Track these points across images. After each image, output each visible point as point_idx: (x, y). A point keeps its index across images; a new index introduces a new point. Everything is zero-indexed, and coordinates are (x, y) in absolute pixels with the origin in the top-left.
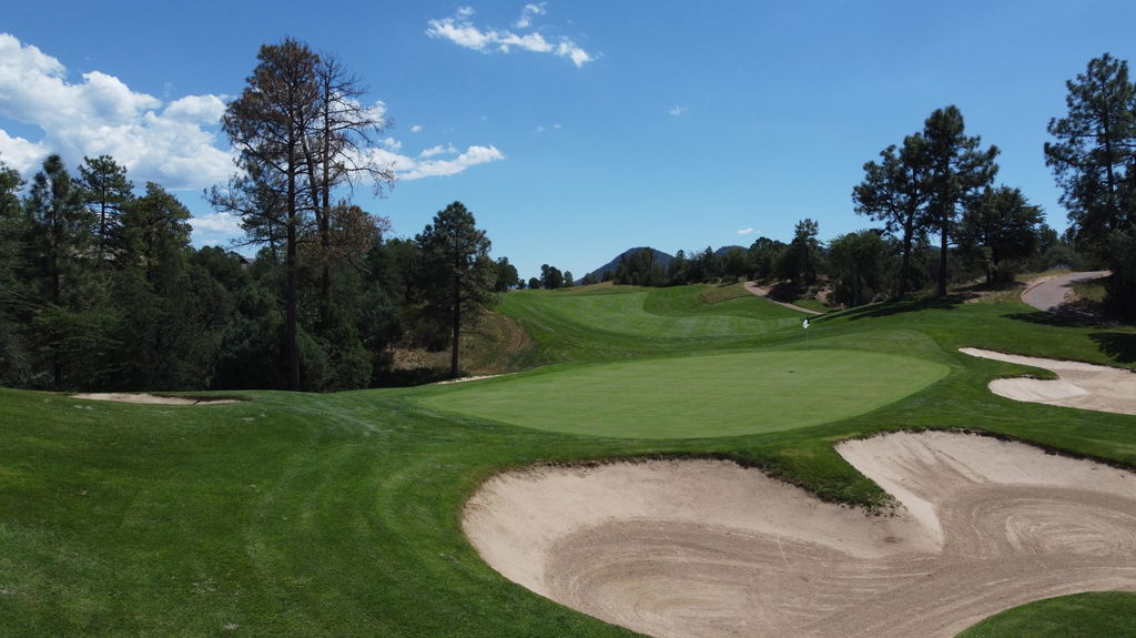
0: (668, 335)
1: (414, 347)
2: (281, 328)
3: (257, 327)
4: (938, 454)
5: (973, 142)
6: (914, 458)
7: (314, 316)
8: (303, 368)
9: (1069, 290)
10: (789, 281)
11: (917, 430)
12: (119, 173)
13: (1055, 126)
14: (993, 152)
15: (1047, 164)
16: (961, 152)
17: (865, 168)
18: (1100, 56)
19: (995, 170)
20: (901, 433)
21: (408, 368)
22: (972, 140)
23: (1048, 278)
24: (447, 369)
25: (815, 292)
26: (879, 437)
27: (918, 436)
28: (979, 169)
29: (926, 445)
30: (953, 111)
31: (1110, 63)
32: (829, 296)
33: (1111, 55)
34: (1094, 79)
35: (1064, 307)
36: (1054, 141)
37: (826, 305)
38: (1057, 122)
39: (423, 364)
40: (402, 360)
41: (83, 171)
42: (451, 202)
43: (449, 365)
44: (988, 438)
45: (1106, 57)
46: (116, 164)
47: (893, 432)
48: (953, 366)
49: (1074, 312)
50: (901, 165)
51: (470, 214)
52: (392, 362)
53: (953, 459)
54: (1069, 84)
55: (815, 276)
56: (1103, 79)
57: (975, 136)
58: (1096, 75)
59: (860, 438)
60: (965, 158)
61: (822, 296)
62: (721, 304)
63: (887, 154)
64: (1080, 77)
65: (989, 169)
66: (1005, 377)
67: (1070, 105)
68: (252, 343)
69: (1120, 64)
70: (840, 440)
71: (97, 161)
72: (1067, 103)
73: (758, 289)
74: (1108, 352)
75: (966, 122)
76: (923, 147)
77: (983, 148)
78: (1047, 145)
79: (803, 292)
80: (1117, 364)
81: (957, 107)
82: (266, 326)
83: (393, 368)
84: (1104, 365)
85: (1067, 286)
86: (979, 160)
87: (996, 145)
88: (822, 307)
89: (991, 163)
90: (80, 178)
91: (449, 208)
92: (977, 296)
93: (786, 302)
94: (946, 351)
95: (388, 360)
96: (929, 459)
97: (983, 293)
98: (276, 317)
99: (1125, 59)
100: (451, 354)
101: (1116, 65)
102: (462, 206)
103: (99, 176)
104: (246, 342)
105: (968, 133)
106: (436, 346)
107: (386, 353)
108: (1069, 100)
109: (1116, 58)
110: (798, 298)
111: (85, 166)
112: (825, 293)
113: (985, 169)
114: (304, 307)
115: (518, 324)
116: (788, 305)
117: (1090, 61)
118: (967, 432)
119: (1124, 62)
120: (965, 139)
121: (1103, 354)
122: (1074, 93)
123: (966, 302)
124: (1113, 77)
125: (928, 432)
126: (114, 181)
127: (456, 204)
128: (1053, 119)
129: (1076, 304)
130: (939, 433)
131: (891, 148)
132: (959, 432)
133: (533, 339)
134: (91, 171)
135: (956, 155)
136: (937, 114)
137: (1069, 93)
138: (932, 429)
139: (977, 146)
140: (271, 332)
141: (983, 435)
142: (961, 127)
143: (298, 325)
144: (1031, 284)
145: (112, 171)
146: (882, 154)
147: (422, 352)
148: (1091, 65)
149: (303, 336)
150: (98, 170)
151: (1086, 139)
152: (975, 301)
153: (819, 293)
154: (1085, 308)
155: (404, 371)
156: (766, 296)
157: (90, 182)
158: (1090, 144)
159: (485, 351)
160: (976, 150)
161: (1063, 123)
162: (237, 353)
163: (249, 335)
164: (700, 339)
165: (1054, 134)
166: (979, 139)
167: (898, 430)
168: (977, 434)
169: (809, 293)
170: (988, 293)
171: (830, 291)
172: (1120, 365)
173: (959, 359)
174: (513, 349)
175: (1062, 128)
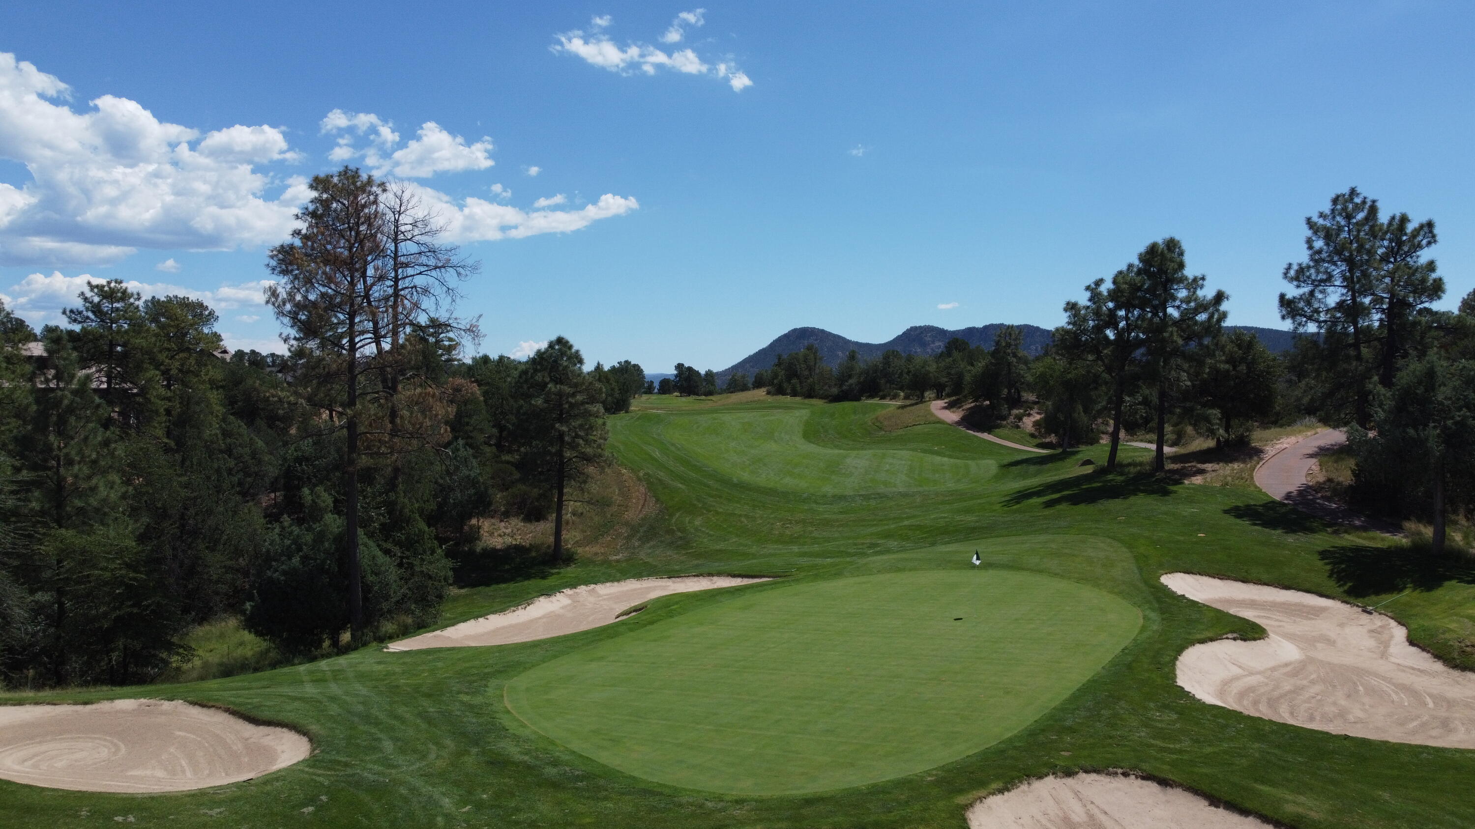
0: (828, 489)
1: (506, 515)
2: (338, 539)
3: (309, 538)
4: (1090, 806)
5: (1196, 283)
6: (1061, 815)
7: (379, 517)
8: (367, 589)
9: (1313, 463)
10: (988, 402)
11: (1069, 773)
12: (132, 300)
13: (1292, 273)
14: (1220, 297)
15: (1283, 318)
16: (1183, 294)
17: (1066, 310)
18: (1345, 190)
19: (1224, 315)
20: (1050, 779)
21: (499, 547)
22: (1195, 280)
23: (1292, 439)
24: (549, 547)
25: (1020, 418)
26: (1024, 787)
27: (1070, 781)
28: (1202, 317)
29: (1077, 794)
30: (1172, 245)
31: (1358, 200)
32: (1036, 424)
33: (1359, 190)
34: (1338, 218)
35: (1304, 492)
36: (1292, 291)
37: (1032, 436)
38: (1295, 267)
39: (518, 540)
40: (492, 534)
41: (86, 299)
42: (553, 338)
43: (552, 539)
44: (1149, 783)
45: (1353, 192)
46: (129, 291)
47: (1040, 777)
48: (1147, 612)
49: (1313, 501)
50: (1111, 305)
51: (577, 352)
52: (479, 538)
53: (1106, 813)
54: (1309, 221)
55: (1020, 397)
56: (1349, 217)
57: (1199, 274)
58: (1340, 214)
59: (1001, 791)
60: (1187, 300)
61: (1028, 423)
62: (901, 432)
63: (1093, 290)
64: (1322, 215)
65: (1216, 316)
66: (1202, 641)
67: (1310, 247)
68: (305, 559)
69: (1369, 204)
70: (976, 800)
71: (103, 286)
72: (1306, 246)
73: (947, 412)
74: (1339, 580)
75: (1187, 259)
76: (1135, 288)
77: (1207, 292)
78: (1282, 297)
79: (1004, 418)
80: (1347, 599)
81: (1177, 237)
82: (320, 538)
83: (479, 547)
84: (1333, 598)
85: (1311, 456)
86: (1202, 306)
87: (1223, 289)
88: (1028, 438)
89: (1218, 310)
90: (81, 308)
91: (551, 345)
92: (1202, 472)
93: (983, 431)
94: (1146, 582)
95: (474, 535)
96: (1078, 814)
97: (1208, 466)
98: (333, 523)
99: (1375, 198)
100: (553, 525)
101: (1364, 202)
102: (567, 342)
103: (106, 306)
104: (296, 560)
105: (1190, 272)
106: (534, 515)
107: (471, 527)
108: (1309, 242)
109: (1364, 194)
110: (998, 427)
111: (89, 294)
112: (1033, 419)
113: (1211, 316)
114: (368, 504)
115: (639, 479)
116: (985, 436)
117: (1334, 196)
118: (1125, 775)
119: (1374, 202)
120: (1186, 278)
121: (1332, 583)
122: (1316, 233)
123: (1186, 482)
124: (1361, 216)
125: (1082, 775)
126: (125, 312)
127: (560, 341)
128: (1290, 266)
129: (1318, 488)
130: (1094, 776)
131: (1099, 282)
132: (1116, 773)
133: (657, 500)
134: (96, 299)
135: (1174, 299)
136: (1153, 250)
137: (1309, 233)
138: (1087, 772)
139: (1202, 287)
140: (327, 545)
141: (1143, 778)
142: (1181, 266)
143: (360, 532)
144: (1270, 450)
145: (122, 299)
146: (1088, 288)
147: (516, 523)
148: (1335, 201)
149: (366, 545)
150: (104, 297)
151: (1330, 289)
152: (1198, 480)
153: (1025, 419)
154: (1328, 494)
155: (494, 550)
156: (958, 423)
157: (94, 312)
158: (1334, 296)
159: (596, 519)
160: (1200, 293)
161: (1301, 270)
162: (284, 573)
163: (300, 549)
164: (866, 497)
165: (1292, 280)
166: (1203, 279)
167: (1047, 775)
168: (1137, 777)
169: (1011, 419)
170: (1216, 466)
171: (1038, 417)
172: (1352, 600)
173: (1158, 600)
174: (632, 515)
175: (1299, 275)
